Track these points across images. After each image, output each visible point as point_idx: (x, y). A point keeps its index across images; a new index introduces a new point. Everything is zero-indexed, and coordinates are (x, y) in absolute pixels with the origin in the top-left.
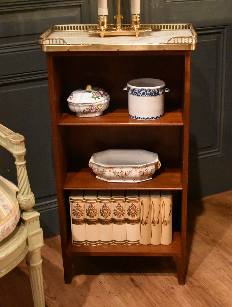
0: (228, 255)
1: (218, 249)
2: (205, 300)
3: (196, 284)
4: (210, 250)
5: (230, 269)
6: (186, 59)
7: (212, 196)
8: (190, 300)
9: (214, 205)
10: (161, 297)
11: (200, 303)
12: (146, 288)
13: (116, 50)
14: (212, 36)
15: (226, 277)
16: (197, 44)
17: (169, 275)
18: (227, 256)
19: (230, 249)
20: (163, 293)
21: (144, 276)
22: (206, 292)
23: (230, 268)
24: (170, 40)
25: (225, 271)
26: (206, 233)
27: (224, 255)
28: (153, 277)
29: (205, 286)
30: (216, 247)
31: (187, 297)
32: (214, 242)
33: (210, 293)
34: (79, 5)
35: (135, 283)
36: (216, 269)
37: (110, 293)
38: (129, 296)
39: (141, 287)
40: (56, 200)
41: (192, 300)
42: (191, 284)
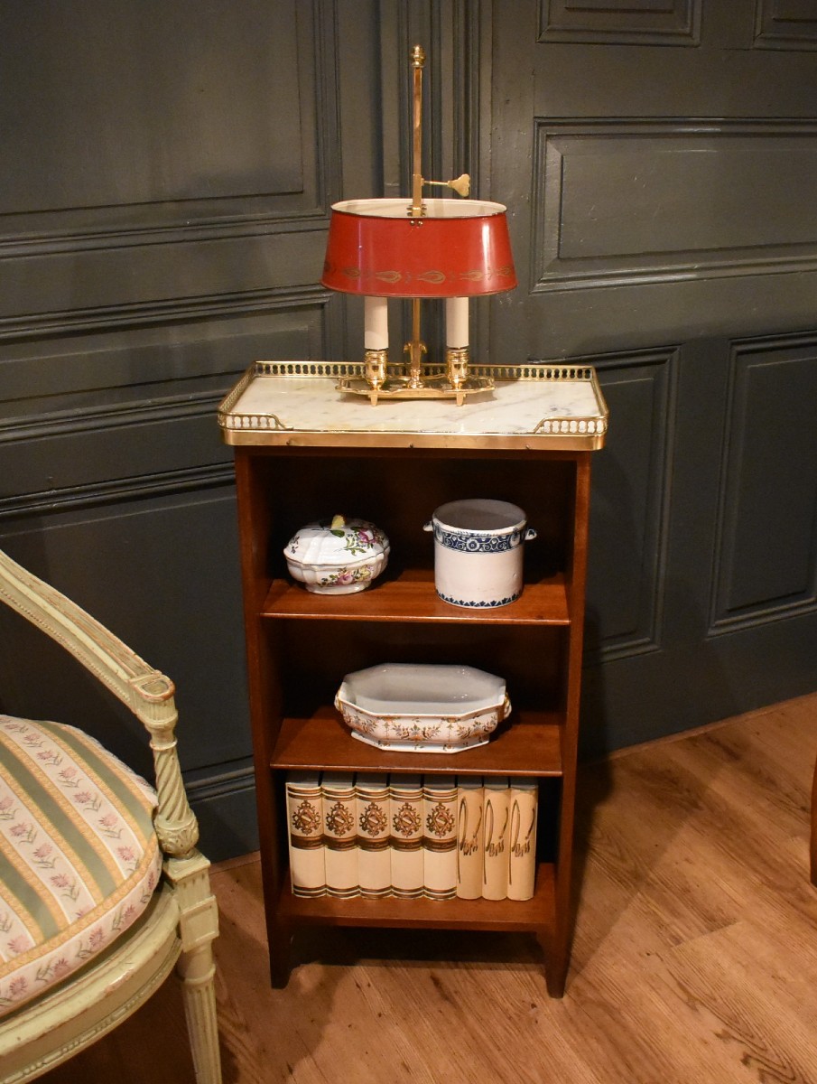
0: (669, 916)
1: (645, 897)
2: (613, 1041)
3: (591, 995)
4: (627, 901)
5: (673, 956)
6: (579, 470)
7: (634, 749)
8: (575, 1040)
9: (638, 774)
10: (506, 1029)
11: (600, 1051)
12: (470, 1005)
13: (407, 445)
14: (644, 370)
15: (664, 976)
16: (608, 436)
17: (527, 970)
18: (666, 918)
19: (675, 898)
20: (510, 1018)
21: (465, 972)
22: (614, 1020)
23: (674, 951)
24: (542, 425)
25: (662, 960)
26: (618, 854)
27: (659, 914)
28: (487, 973)
29: (612, 1002)
30: (642, 894)
31: (569, 1031)
32: (635, 879)
33: (623, 1021)
34: (318, 304)
35: (442, 990)
36: (640, 955)
37: (380, 1015)
38: (426, 1026)
39: (457, 1002)
40: (251, 769)
41: (580, 1040)
42: (579, 995)
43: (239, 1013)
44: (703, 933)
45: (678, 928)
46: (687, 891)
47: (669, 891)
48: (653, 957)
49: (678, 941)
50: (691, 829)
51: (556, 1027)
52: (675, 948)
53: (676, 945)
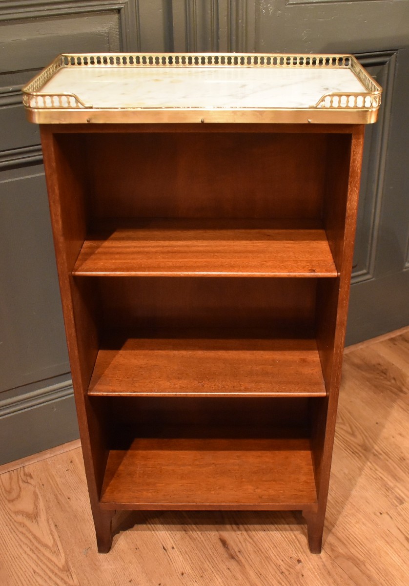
0: (393, 481)
1: (373, 466)
3: (341, 550)
4: (361, 469)
5: (400, 515)
9: (358, 367)
10: (279, 582)
12: (251, 563)
13: (198, 120)
15: (395, 531)
17: (291, 530)
18: (391, 483)
19: (396, 466)
20: (282, 573)
21: (245, 533)
22: (361, 571)
23: (399, 510)
24: (323, 100)
25: (391, 517)
26: (350, 430)
27: (385, 479)
28: (262, 533)
29: (358, 556)
30: (371, 463)
31: (328, 583)
32: (364, 451)
33: (368, 572)
34: (116, 9)
35: (229, 550)
36: (375, 514)
37: (183, 574)
39: (240, 561)
42: (333, 550)
43: (74, 576)
45: (400, 490)
46: (403, 459)
47: (390, 460)
48: (385, 516)
49: (401, 501)
50: (400, 410)
51: (318, 579)
52: (400, 507)
53: (400, 504)
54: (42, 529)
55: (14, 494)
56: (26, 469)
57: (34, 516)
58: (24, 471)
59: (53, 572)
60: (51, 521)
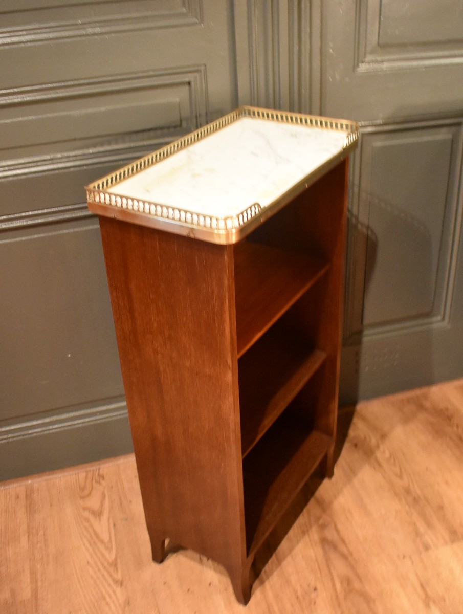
0: (425, 527)
1: (411, 510)
3: (357, 585)
10: (293, 606)
14: (444, 130)
15: (412, 576)
19: (432, 512)
22: (369, 608)
23: (423, 556)
25: (413, 563)
27: (418, 524)
29: (371, 593)
32: (407, 494)
33: (375, 609)
36: (398, 556)
37: (210, 585)
44: (446, 543)
45: (429, 538)
46: (441, 507)
49: (427, 548)
51: (327, 609)
52: (424, 554)
53: (425, 551)
54: (102, 527)
55: (86, 492)
56: (101, 470)
57: (98, 514)
58: (99, 471)
59: (103, 565)
60: (111, 520)
